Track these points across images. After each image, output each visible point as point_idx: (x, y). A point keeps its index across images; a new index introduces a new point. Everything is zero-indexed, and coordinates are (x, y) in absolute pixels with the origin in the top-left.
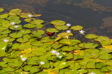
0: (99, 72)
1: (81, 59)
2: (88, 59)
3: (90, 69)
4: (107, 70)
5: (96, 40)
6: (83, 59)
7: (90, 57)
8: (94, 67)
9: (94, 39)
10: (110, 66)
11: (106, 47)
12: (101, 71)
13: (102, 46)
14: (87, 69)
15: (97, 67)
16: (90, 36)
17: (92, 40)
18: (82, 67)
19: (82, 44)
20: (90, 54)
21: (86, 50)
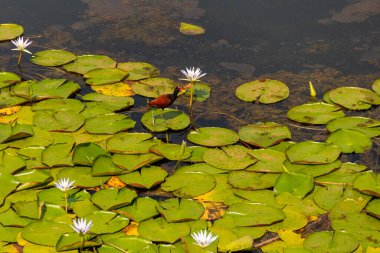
0: (89, 177)
1: (24, 137)
2: (49, 134)
3: (55, 167)
4: (113, 170)
5: (70, 68)
6: (31, 136)
7: (55, 129)
8: (69, 161)
9: (65, 67)
10: (121, 153)
11: (105, 92)
12: (94, 173)
13: (93, 88)
14: (45, 168)
15: (78, 160)
16: (49, 58)
17: (58, 70)
18: (29, 164)
19: (25, 84)
20: (53, 116)
21: (38, 106)
